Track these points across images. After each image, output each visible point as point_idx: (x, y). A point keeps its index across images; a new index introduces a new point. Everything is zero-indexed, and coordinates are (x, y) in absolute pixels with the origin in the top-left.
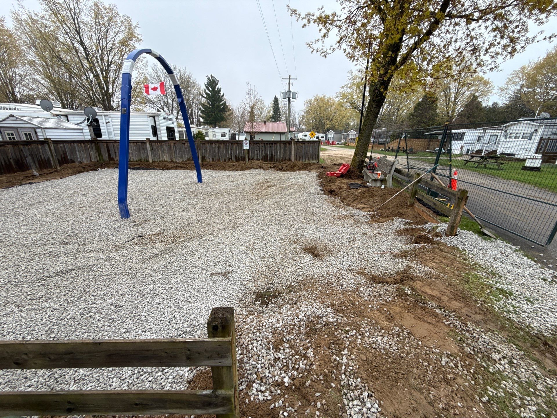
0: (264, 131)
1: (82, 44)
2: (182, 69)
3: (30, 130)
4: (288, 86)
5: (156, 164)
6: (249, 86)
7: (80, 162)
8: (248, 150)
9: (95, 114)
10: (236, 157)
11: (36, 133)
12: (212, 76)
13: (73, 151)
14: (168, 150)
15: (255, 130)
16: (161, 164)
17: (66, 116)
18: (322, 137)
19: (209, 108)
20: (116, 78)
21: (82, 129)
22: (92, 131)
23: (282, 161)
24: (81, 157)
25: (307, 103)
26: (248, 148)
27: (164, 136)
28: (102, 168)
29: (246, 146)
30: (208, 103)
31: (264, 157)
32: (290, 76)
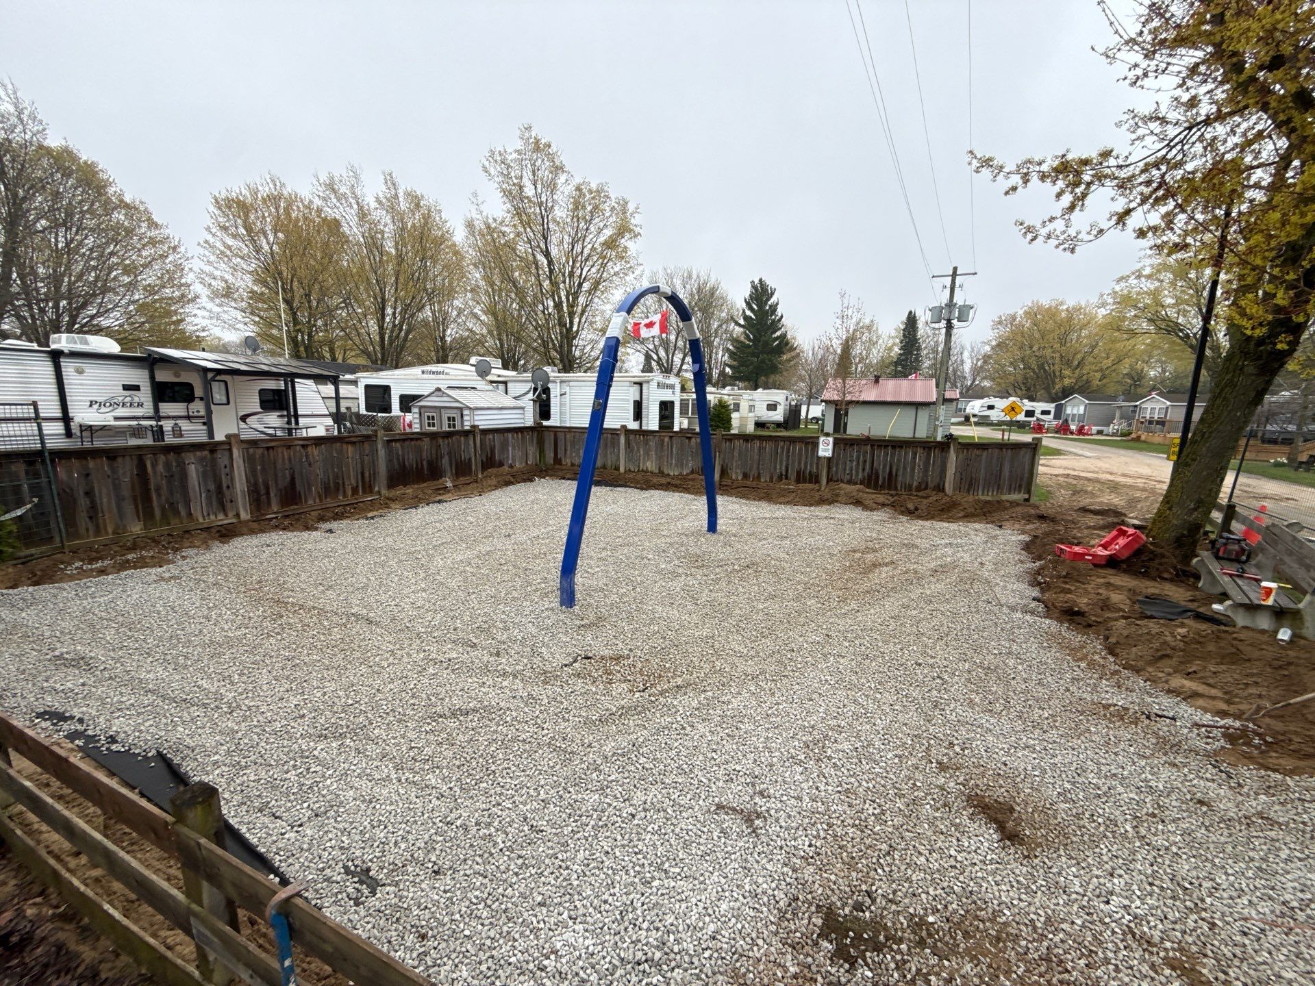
0: (872, 399)
1: (547, 254)
2: (702, 273)
3: (455, 411)
4: (948, 291)
5: (631, 476)
6: (846, 301)
7: (511, 466)
8: (829, 459)
9: (547, 379)
10: (798, 473)
11: (462, 416)
12: (761, 280)
13: (504, 446)
14: (656, 450)
15: (849, 398)
16: (639, 477)
17: (505, 383)
18: (1044, 413)
19: (748, 346)
20: (587, 306)
21: (523, 408)
22: (538, 410)
23: (919, 489)
24: (513, 456)
25: (1000, 323)
26: (829, 454)
27: (652, 422)
28: (541, 477)
29: (825, 449)
30: (747, 337)
31: (870, 477)
32: (955, 269)
